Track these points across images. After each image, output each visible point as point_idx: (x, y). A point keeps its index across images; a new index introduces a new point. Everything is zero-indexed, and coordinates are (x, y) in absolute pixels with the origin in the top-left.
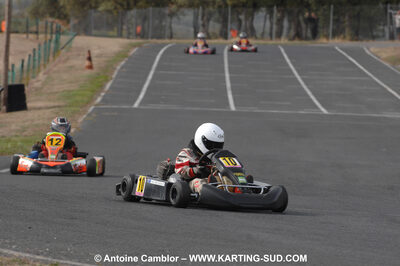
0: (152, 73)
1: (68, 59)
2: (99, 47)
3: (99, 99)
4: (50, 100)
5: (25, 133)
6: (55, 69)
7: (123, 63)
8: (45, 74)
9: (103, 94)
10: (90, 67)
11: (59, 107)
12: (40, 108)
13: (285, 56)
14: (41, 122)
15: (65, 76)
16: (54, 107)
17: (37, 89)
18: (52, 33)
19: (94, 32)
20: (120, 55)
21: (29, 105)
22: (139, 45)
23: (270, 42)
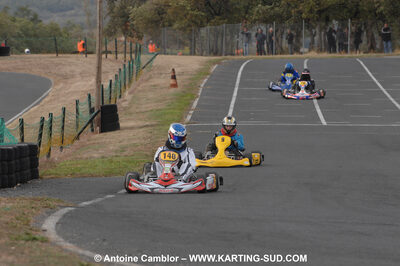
0: (236, 89)
1: (150, 78)
2: (179, 66)
3: (189, 117)
4: (140, 120)
5: (125, 153)
6: (139, 88)
7: (205, 80)
8: (130, 93)
9: (192, 112)
10: (175, 86)
11: (152, 126)
12: (132, 128)
13: (366, 68)
14: (138, 141)
15: (151, 95)
16: (147, 126)
17: (125, 109)
18: (131, 53)
19: (168, 50)
20: (202, 73)
21: (121, 125)
22: (218, 62)
23: (347, 55)
